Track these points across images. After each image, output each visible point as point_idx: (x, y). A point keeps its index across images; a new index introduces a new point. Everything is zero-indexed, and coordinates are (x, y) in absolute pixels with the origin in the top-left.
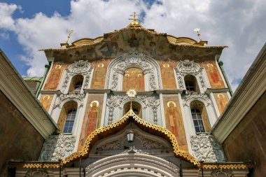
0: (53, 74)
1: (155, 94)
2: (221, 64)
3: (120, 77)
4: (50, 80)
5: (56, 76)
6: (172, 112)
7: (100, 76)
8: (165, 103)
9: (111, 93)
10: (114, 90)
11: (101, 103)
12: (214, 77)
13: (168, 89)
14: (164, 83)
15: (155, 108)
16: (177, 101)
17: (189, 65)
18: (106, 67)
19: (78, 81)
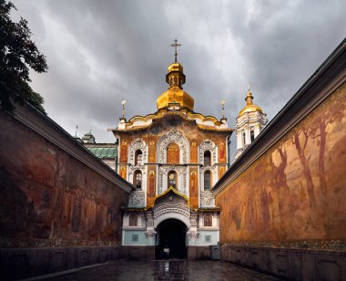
0: (122, 149)
1: (185, 165)
2: (229, 143)
3: (165, 151)
4: (122, 155)
5: (124, 152)
6: (193, 178)
7: (152, 153)
8: (190, 171)
9: (160, 165)
10: (162, 163)
11: (155, 172)
12: (222, 154)
13: (194, 163)
14: (191, 158)
15: (185, 175)
16: (197, 171)
17: (209, 143)
18: (155, 145)
19: (139, 152)
